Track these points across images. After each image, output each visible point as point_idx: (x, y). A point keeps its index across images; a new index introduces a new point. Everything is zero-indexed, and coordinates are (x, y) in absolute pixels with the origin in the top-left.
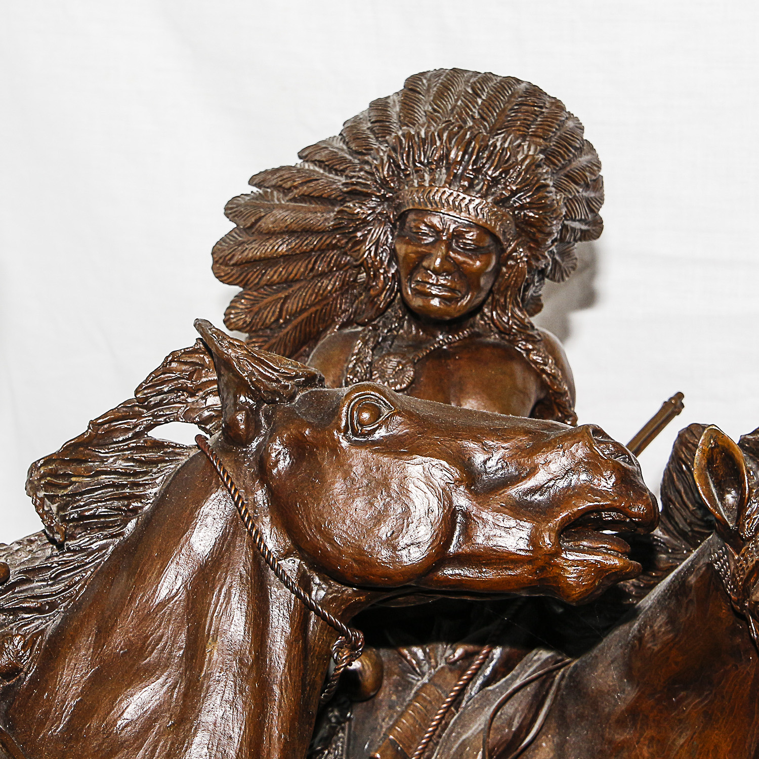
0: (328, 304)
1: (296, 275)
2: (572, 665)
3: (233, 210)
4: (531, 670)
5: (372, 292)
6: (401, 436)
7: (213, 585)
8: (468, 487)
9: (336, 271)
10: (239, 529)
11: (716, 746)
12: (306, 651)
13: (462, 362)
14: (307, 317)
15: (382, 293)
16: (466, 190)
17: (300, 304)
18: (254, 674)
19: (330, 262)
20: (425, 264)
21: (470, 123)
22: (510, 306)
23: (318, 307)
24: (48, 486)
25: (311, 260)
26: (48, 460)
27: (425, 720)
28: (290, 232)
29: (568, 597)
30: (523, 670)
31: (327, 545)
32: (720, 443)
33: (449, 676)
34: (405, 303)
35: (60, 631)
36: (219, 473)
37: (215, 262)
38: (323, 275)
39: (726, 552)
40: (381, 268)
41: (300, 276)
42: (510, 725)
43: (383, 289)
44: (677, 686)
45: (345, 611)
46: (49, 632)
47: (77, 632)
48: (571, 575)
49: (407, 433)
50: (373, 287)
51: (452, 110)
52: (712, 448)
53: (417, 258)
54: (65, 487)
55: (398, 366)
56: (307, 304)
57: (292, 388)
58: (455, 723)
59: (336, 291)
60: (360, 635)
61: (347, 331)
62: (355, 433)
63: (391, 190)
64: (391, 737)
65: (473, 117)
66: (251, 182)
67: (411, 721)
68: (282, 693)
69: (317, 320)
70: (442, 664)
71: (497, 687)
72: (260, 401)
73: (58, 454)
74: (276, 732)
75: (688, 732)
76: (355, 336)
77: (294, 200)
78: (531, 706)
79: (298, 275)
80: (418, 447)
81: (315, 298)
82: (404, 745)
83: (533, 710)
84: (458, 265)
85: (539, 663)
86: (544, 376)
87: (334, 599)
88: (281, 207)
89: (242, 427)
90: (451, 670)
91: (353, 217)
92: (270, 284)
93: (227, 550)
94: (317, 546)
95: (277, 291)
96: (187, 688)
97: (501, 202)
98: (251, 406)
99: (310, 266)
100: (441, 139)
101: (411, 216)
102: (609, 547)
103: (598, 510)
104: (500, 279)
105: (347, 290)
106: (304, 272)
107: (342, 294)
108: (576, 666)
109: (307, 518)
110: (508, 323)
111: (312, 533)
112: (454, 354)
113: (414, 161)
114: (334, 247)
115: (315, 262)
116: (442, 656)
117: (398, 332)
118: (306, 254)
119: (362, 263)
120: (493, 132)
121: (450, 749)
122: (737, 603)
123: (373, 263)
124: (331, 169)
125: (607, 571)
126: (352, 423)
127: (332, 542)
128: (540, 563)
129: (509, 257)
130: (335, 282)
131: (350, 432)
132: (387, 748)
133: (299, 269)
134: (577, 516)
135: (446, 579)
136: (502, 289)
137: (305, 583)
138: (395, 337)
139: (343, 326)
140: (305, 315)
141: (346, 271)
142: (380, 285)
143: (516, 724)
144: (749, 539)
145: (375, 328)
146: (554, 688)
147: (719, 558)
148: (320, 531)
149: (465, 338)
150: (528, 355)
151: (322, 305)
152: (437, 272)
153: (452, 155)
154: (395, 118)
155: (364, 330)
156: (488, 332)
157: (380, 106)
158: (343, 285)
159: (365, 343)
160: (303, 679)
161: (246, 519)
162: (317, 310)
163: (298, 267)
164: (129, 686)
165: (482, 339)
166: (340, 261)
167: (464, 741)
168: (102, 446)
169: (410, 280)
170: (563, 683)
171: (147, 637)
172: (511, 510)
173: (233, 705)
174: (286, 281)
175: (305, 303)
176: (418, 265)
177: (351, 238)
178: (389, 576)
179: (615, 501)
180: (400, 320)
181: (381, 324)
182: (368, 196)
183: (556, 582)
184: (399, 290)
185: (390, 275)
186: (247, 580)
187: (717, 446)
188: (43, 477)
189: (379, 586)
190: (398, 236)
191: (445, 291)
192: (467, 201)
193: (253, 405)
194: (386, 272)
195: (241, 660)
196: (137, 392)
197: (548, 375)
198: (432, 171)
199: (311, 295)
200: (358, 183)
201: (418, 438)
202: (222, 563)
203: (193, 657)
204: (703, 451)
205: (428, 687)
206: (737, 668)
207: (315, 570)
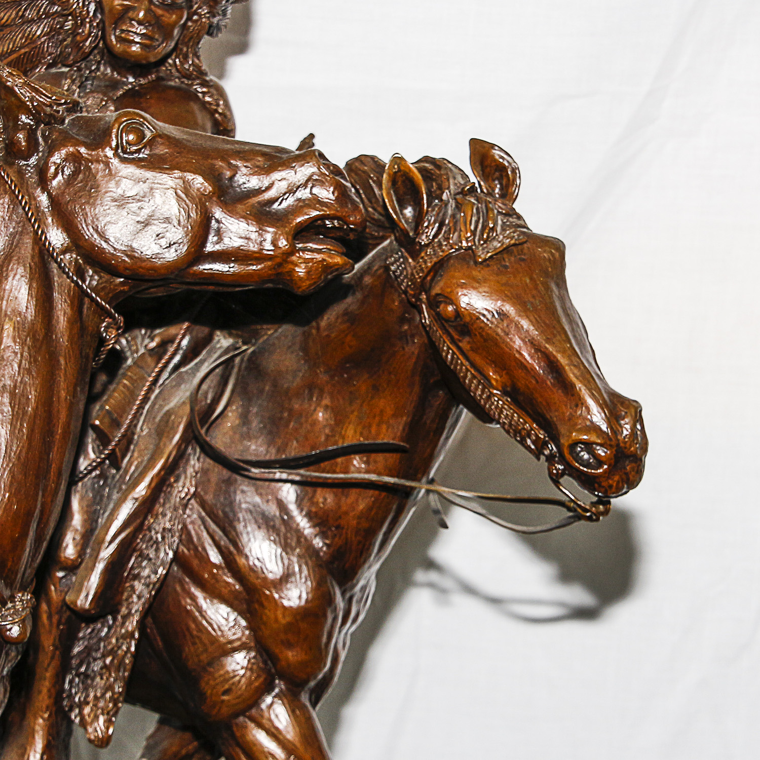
0: (36, 47)
1: (7, 20)
2: (250, 351)
4: (216, 356)
5: (78, 38)
6: (163, 155)
7: (7, 274)
8: (219, 198)
9: (45, 18)
10: (26, 229)
11: (382, 411)
12: (83, 329)
13: (153, 101)
14: (17, 58)
15: (87, 40)
17: (11, 46)
18: (44, 348)
19: (39, 11)
20: (130, 14)
22: (191, 55)
23: (27, 50)
25: (21, 9)
27: (133, 395)
29: (299, 287)
30: (209, 355)
31: (103, 243)
32: (402, 168)
33: (149, 360)
36: (7, 182)
38: (32, 21)
39: (402, 256)
40: (87, 17)
41: (11, 22)
42: (206, 398)
43: (89, 35)
44: (348, 365)
45: (112, 298)
48: (301, 271)
49: (167, 153)
50: (79, 34)
52: (395, 173)
53: (123, 10)
55: (101, 102)
56: (17, 47)
57: (63, 113)
58: (156, 397)
59: (44, 36)
60: (121, 319)
61: (54, 70)
62: (125, 152)
64: (107, 407)
67: (122, 395)
68: (66, 363)
69: (25, 61)
70: (142, 351)
71: (190, 369)
72: (38, 122)
74: (63, 394)
75: (358, 401)
76: (63, 75)
78: (219, 384)
79: (9, 21)
80: (178, 164)
81: (25, 41)
82: (117, 413)
83: (221, 387)
84: (158, 18)
85: (222, 350)
86: (217, 115)
87: (103, 288)
89: (24, 144)
90: (150, 355)
93: (16, 246)
94: (94, 244)
98: (31, 126)
99: (20, 13)
102: (332, 248)
103: (322, 218)
104: (185, 32)
105: (53, 36)
106: (15, 18)
107: (49, 39)
108: (253, 352)
109: (85, 221)
110: (188, 70)
111: (89, 232)
112: (145, 94)
115: (26, 10)
116: (142, 344)
117: (96, 73)
119: (72, 12)
121: (154, 418)
122: (414, 296)
123: (81, 13)
125: (331, 267)
126: (122, 142)
127: (107, 241)
128: (278, 260)
129: (195, 13)
130: (44, 28)
131: (120, 151)
132: (104, 417)
133: (10, 16)
134: (308, 223)
135: (201, 273)
136: (186, 40)
137: (81, 273)
138: (94, 78)
139: (50, 66)
140: (14, 56)
141: (54, 19)
142: (86, 32)
143: (210, 396)
144: (427, 245)
145: (79, 69)
146: (236, 370)
147: (396, 261)
148: (96, 231)
149: (153, 81)
150: (204, 97)
151: (30, 48)
152: (140, 23)
155: (69, 71)
156: (170, 77)
158: (51, 31)
159: (73, 81)
160: (81, 353)
161: (33, 220)
162: (26, 52)
163: (8, 14)
165: (165, 83)
166: (49, 10)
167: (168, 411)
169: (115, 29)
170: (244, 365)
172: (255, 218)
173: (29, 371)
175: (15, 46)
176: (123, 16)
178: (154, 269)
179: (338, 211)
180: (99, 63)
181: (83, 66)
183: (290, 276)
184: (104, 37)
185: (95, 24)
186: (35, 270)
187: (399, 170)
189: (147, 278)
191: (146, 39)
193: (33, 125)
194: (91, 22)
195: (34, 336)
197: (220, 114)
199: (21, 39)
201: (177, 157)
202: (13, 257)
204: (389, 175)
205: (134, 368)
206: (404, 349)
207: (89, 264)
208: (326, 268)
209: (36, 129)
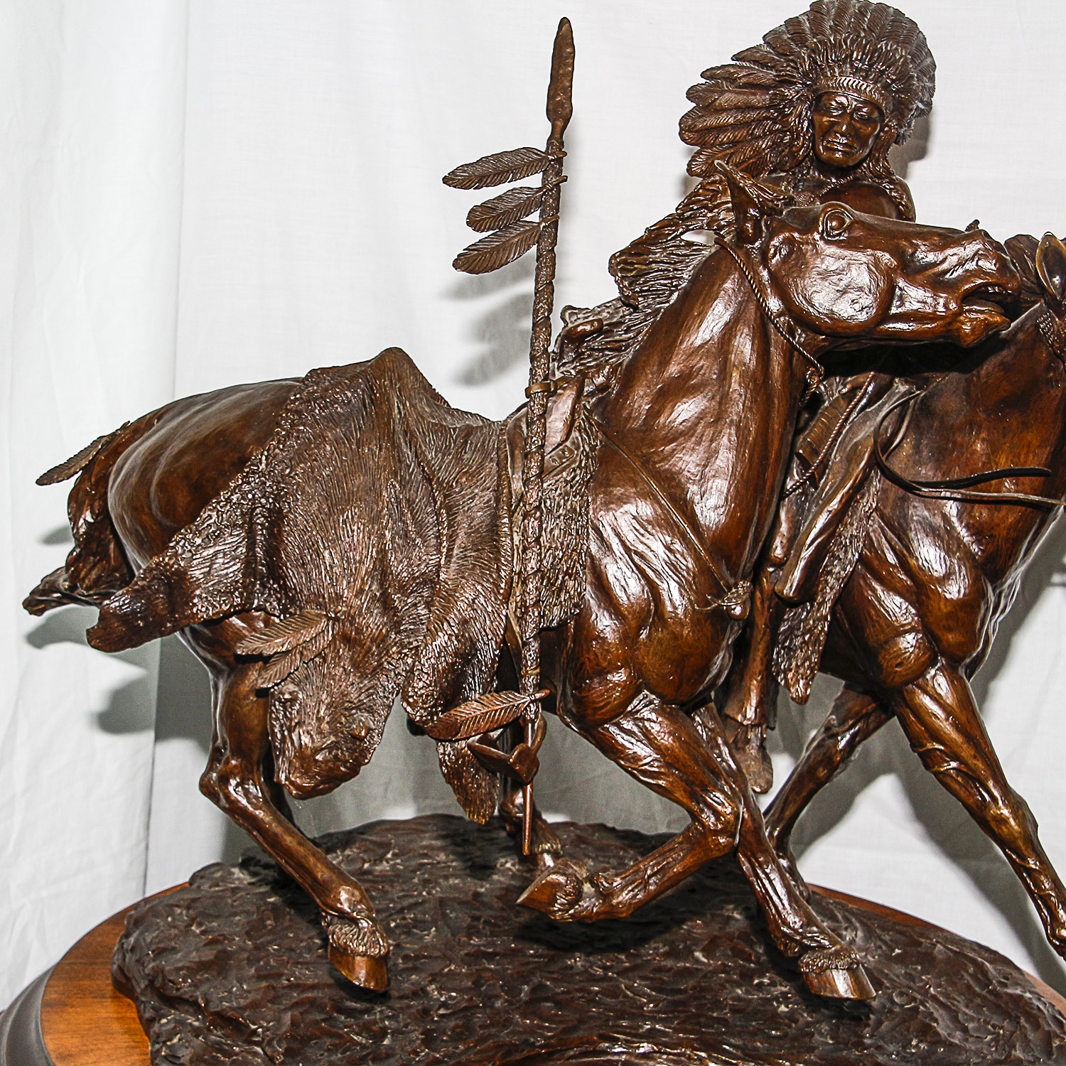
0: (762, 157)
1: (740, 138)
2: (922, 395)
3: (692, 94)
4: (895, 399)
5: (794, 149)
6: (859, 237)
7: (736, 334)
8: (902, 270)
9: (769, 134)
10: (751, 298)
12: (792, 376)
13: (852, 196)
15: (800, 150)
16: (865, 79)
17: (742, 158)
18: (762, 391)
19: (765, 128)
20: (836, 128)
21: (863, 34)
22: (882, 159)
23: (755, 159)
24: (622, 270)
25: (751, 128)
26: (622, 253)
27: (829, 430)
28: (738, 108)
29: (965, 342)
30: (889, 398)
31: (810, 308)
32: (1053, 244)
33: (842, 402)
34: (817, 155)
35: (632, 363)
36: (737, 262)
37: (681, 129)
38: (759, 137)
39: (1050, 316)
40: (801, 132)
41: (743, 139)
42: (887, 432)
43: (803, 146)
44: (1002, 406)
45: (815, 351)
46: (625, 363)
47: (646, 363)
48: (967, 328)
49: (862, 235)
50: (794, 145)
51: (849, 24)
52: (1047, 248)
53: (829, 125)
54: (632, 271)
55: (810, 198)
56: (746, 158)
57: (781, 206)
58: (847, 432)
59: (767, 149)
60: (822, 368)
61: (774, 175)
62: (829, 236)
63: (810, 79)
64: (809, 440)
65: (864, 30)
66: (702, 76)
67: (820, 430)
68: (779, 403)
69: (753, 168)
70: (837, 395)
71: (874, 409)
72: (762, 214)
73: (627, 248)
74: (776, 427)
75: (1010, 435)
76: (781, 179)
77: (740, 87)
78: (897, 421)
80: (870, 244)
81: (753, 153)
82: (816, 444)
83: (898, 424)
84: (856, 130)
85: (899, 394)
86: (901, 206)
87: (809, 344)
88: (729, 91)
89: (751, 231)
90: (843, 399)
91: (784, 97)
92: (721, 144)
93: (743, 311)
94: (802, 309)
95: (726, 149)
96: (721, 399)
97: (886, 87)
99: (751, 132)
100: (846, 44)
101: (825, 97)
102: (992, 309)
103: (986, 285)
104: (878, 141)
105: (775, 148)
106: (746, 135)
107: (772, 151)
108: (925, 395)
109: (796, 291)
110: (879, 171)
111: (799, 300)
112: (845, 190)
113: (827, 58)
114: (767, 118)
115: (754, 129)
116: (836, 389)
117: (806, 176)
118: (747, 124)
119: (790, 129)
120: (879, 40)
121: (846, 448)
122: (1059, 349)
123: (797, 129)
124: (764, 65)
125: (991, 325)
126: (827, 228)
127: (813, 306)
128: (949, 320)
129: (887, 125)
130: (768, 142)
131: (825, 235)
132: (806, 447)
134: (973, 289)
135: (887, 330)
136: (879, 147)
137: (792, 333)
138: (805, 180)
139: (771, 172)
140: (745, 164)
141: (776, 135)
142: (800, 144)
143: (890, 431)
145: (794, 173)
146: (910, 410)
147: (1045, 320)
148: (805, 298)
149: (851, 181)
150: (891, 192)
151: (757, 158)
152: (843, 135)
153: (855, 55)
154: (808, 31)
155: (786, 175)
156: (865, 177)
157: (793, 23)
158: (773, 144)
159: (789, 183)
160: (791, 395)
161: (756, 291)
162: (754, 161)
163: (741, 133)
164: (683, 397)
165: (860, 182)
166: (772, 128)
167: (856, 442)
168: (653, 245)
169: (823, 141)
170: (917, 406)
171: (693, 367)
172: (931, 286)
173: (751, 409)
174: (732, 142)
176: (829, 130)
177: (781, 112)
178: (849, 327)
179: (998, 279)
180: (809, 168)
181: (797, 171)
182: (795, 83)
183: (958, 332)
184: (814, 148)
185: (807, 138)
186: (757, 330)
187: (1050, 245)
188: (619, 264)
189: (843, 335)
190: (815, 110)
191: (847, 148)
192: (864, 86)
193: (758, 217)
194: (804, 135)
195: (755, 382)
196: (677, 209)
197: (903, 205)
198: (840, 67)
199: (750, 151)
200: (787, 75)
201: (870, 239)
202: (740, 320)
203: (724, 379)
204: (1041, 249)
205: (830, 409)
207: (798, 325)
208: (988, 325)
209: (760, 221)
